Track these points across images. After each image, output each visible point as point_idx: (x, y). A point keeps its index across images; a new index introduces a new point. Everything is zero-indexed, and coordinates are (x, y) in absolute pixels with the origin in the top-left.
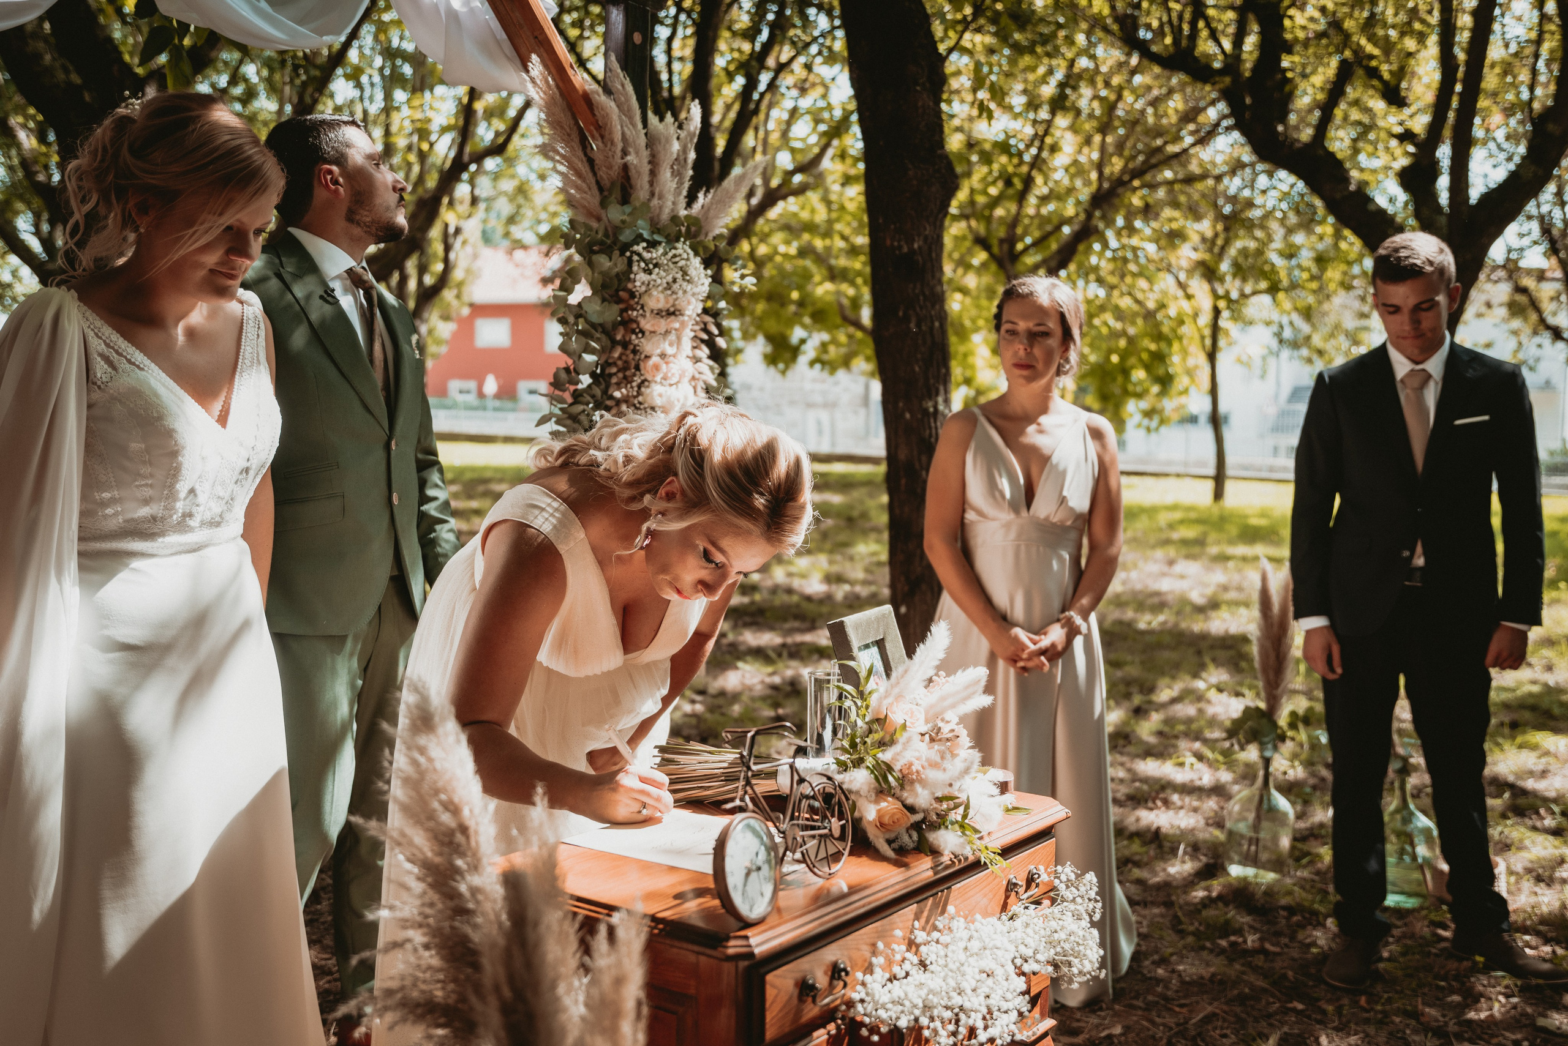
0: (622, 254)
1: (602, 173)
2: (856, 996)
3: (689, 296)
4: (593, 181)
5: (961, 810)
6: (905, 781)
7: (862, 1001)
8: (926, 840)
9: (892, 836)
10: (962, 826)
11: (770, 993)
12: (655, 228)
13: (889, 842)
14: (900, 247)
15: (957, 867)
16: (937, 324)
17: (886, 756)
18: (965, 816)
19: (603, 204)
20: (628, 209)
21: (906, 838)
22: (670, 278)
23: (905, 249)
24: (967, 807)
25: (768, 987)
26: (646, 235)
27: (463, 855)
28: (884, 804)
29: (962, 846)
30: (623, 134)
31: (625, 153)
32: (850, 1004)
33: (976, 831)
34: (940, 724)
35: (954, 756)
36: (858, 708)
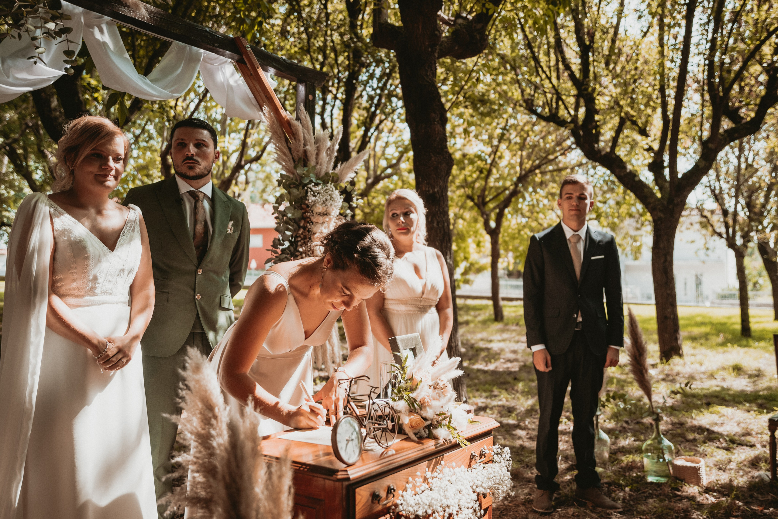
0: (303, 188)
1: (295, 154)
2: (399, 502)
3: (333, 206)
4: (291, 157)
5: (448, 419)
6: (422, 406)
7: (402, 504)
8: (432, 433)
9: (416, 431)
10: (449, 427)
11: (358, 498)
12: (318, 178)
13: (415, 434)
14: (429, 191)
15: (446, 446)
16: (446, 224)
17: (413, 395)
18: (450, 422)
19: (295, 167)
20: (306, 169)
21: (423, 432)
22: (324, 199)
23: (431, 192)
24: (451, 417)
25: (357, 495)
26: (314, 180)
27: (215, 429)
28: (412, 417)
29: (448, 435)
30: (304, 137)
31: (305, 145)
32: (396, 506)
33: (455, 429)
34: (438, 382)
35: (445, 396)
36: (402, 375)
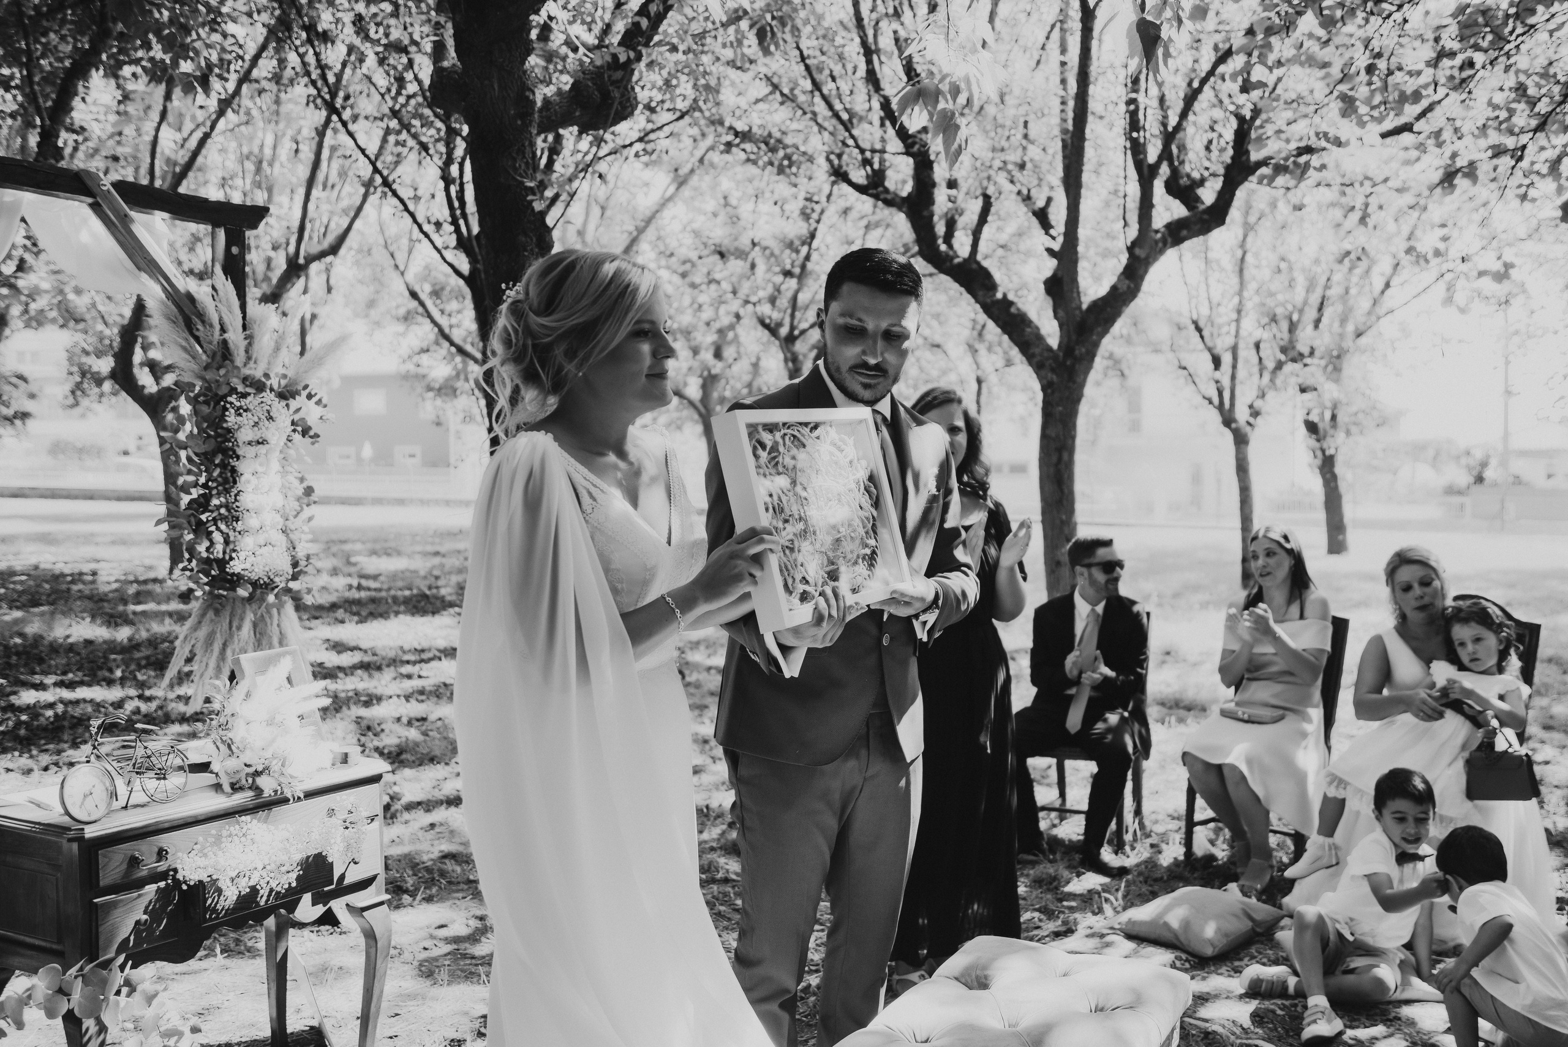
0: (217, 403)
1: (205, 346)
3: (272, 430)
12: (246, 384)
20: (222, 372)
22: (257, 419)
26: (240, 388)
30: (220, 319)
31: (223, 330)
